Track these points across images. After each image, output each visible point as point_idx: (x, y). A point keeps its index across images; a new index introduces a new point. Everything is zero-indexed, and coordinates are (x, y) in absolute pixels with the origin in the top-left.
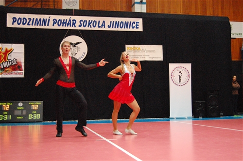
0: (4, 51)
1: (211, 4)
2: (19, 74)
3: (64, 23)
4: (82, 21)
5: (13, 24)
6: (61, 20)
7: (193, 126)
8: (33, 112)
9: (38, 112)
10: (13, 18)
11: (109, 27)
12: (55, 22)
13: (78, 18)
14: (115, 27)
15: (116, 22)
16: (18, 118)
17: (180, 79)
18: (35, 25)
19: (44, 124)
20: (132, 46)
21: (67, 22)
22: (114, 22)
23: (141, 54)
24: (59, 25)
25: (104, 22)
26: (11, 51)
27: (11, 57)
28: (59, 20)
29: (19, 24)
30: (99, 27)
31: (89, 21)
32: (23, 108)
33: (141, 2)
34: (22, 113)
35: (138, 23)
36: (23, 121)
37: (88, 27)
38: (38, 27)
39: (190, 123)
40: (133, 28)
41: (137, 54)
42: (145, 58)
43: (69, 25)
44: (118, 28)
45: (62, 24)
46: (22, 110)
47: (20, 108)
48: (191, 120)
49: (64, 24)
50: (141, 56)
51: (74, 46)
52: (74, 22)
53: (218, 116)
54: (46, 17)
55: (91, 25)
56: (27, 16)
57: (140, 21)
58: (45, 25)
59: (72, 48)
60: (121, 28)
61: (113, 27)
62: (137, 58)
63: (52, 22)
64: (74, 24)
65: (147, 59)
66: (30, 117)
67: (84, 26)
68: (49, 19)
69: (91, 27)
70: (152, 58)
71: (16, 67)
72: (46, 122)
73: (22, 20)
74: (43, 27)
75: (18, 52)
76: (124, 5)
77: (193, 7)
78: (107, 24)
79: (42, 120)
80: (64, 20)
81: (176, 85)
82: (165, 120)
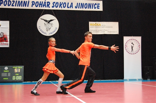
2: (5, 44)
4: (54, 3)
6: (38, 2)
7: (143, 86)
8: (16, 74)
9: (20, 74)
11: (76, 8)
12: (33, 3)
14: (81, 8)
15: (82, 3)
16: (4, 79)
17: (132, 49)
18: (18, 6)
19: (24, 83)
20: (94, 23)
21: (43, 4)
22: (80, 3)
24: (37, 6)
25: (72, 3)
29: (5, 5)
30: (68, 7)
31: (60, 3)
32: (8, 71)
34: (7, 75)
35: (99, 4)
36: (8, 81)
37: (60, 7)
38: (20, 7)
39: (140, 84)
40: (95, 8)
41: (99, 29)
42: (104, 32)
43: (44, 6)
44: (83, 8)
45: (39, 5)
47: (6, 71)
48: (141, 82)
49: (41, 6)
50: (102, 30)
51: (49, 23)
52: (49, 4)
55: (62, 6)
57: (101, 2)
58: (25, 6)
59: (47, 24)
60: (86, 8)
61: (79, 8)
62: (98, 32)
63: (31, 4)
64: (48, 5)
65: (106, 33)
66: (14, 78)
67: (56, 7)
68: (29, 2)
69: (62, 8)
70: (110, 32)
71: (3, 39)
72: (26, 82)
73: (8, 2)
74: (24, 8)
75: (4, 27)
78: (74, 5)
79: (23, 81)
80: (40, 2)
81: (129, 54)
82: (120, 81)
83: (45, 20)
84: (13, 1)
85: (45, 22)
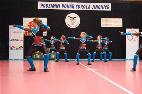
2: (44, 34)
3: (68, 6)
4: (77, 5)
5: (41, 7)
6: (66, 5)
10: (41, 4)
11: (92, 8)
12: (63, 6)
13: (75, 4)
14: (96, 9)
15: (96, 5)
16: (43, 57)
17: (132, 37)
18: (52, 8)
20: (105, 19)
21: (70, 6)
23: (110, 23)
24: (65, 8)
25: (89, 5)
28: (65, 5)
29: (44, 7)
30: (87, 8)
31: (81, 5)
35: (109, 6)
37: (81, 8)
38: (54, 9)
40: (106, 9)
41: (108, 23)
43: (70, 8)
44: (97, 9)
51: (73, 19)
54: (58, 3)
55: (83, 7)
56: (48, 3)
58: (58, 8)
60: (99, 9)
61: (94, 9)
62: (108, 25)
63: (61, 6)
64: (73, 7)
65: (113, 26)
67: (79, 8)
70: (116, 26)
73: (46, 5)
74: (57, 9)
75: (43, 22)
78: (91, 7)
79: (56, 58)
80: (68, 5)
81: (130, 41)
82: (123, 60)
83: (71, 17)
84: (49, 4)
85: (71, 18)
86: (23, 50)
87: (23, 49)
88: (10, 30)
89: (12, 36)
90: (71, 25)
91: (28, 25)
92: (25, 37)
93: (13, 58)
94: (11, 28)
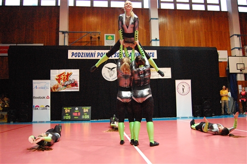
0: (66, 74)
1: (204, 38)
2: (76, 89)
5: (72, 57)
8: (85, 114)
9: (88, 113)
10: (73, 53)
12: (99, 54)
16: (75, 117)
17: (183, 90)
18: (86, 57)
19: (91, 122)
22: (137, 53)
23: (156, 74)
26: (71, 74)
27: (71, 78)
28: (102, 53)
29: (76, 57)
33: (156, 39)
34: (78, 114)
38: (88, 58)
41: (153, 74)
46: (77, 112)
51: (111, 70)
53: (211, 116)
54: (93, 51)
56: (81, 51)
57: (155, 52)
58: (92, 57)
62: (154, 76)
63: (97, 55)
66: (83, 117)
68: (95, 53)
71: (74, 84)
72: (93, 120)
73: (78, 54)
75: (75, 74)
76: (145, 41)
77: (192, 42)
79: (90, 119)
81: (180, 95)
82: (173, 119)
84: (82, 53)
85: (108, 69)
86: (50, 111)
87: (49, 108)
88: (34, 86)
89: (36, 93)
90: (108, 77)
91: (57, 79)
92: (52, 93)
93: (38, 120)
94: (35, 83)
